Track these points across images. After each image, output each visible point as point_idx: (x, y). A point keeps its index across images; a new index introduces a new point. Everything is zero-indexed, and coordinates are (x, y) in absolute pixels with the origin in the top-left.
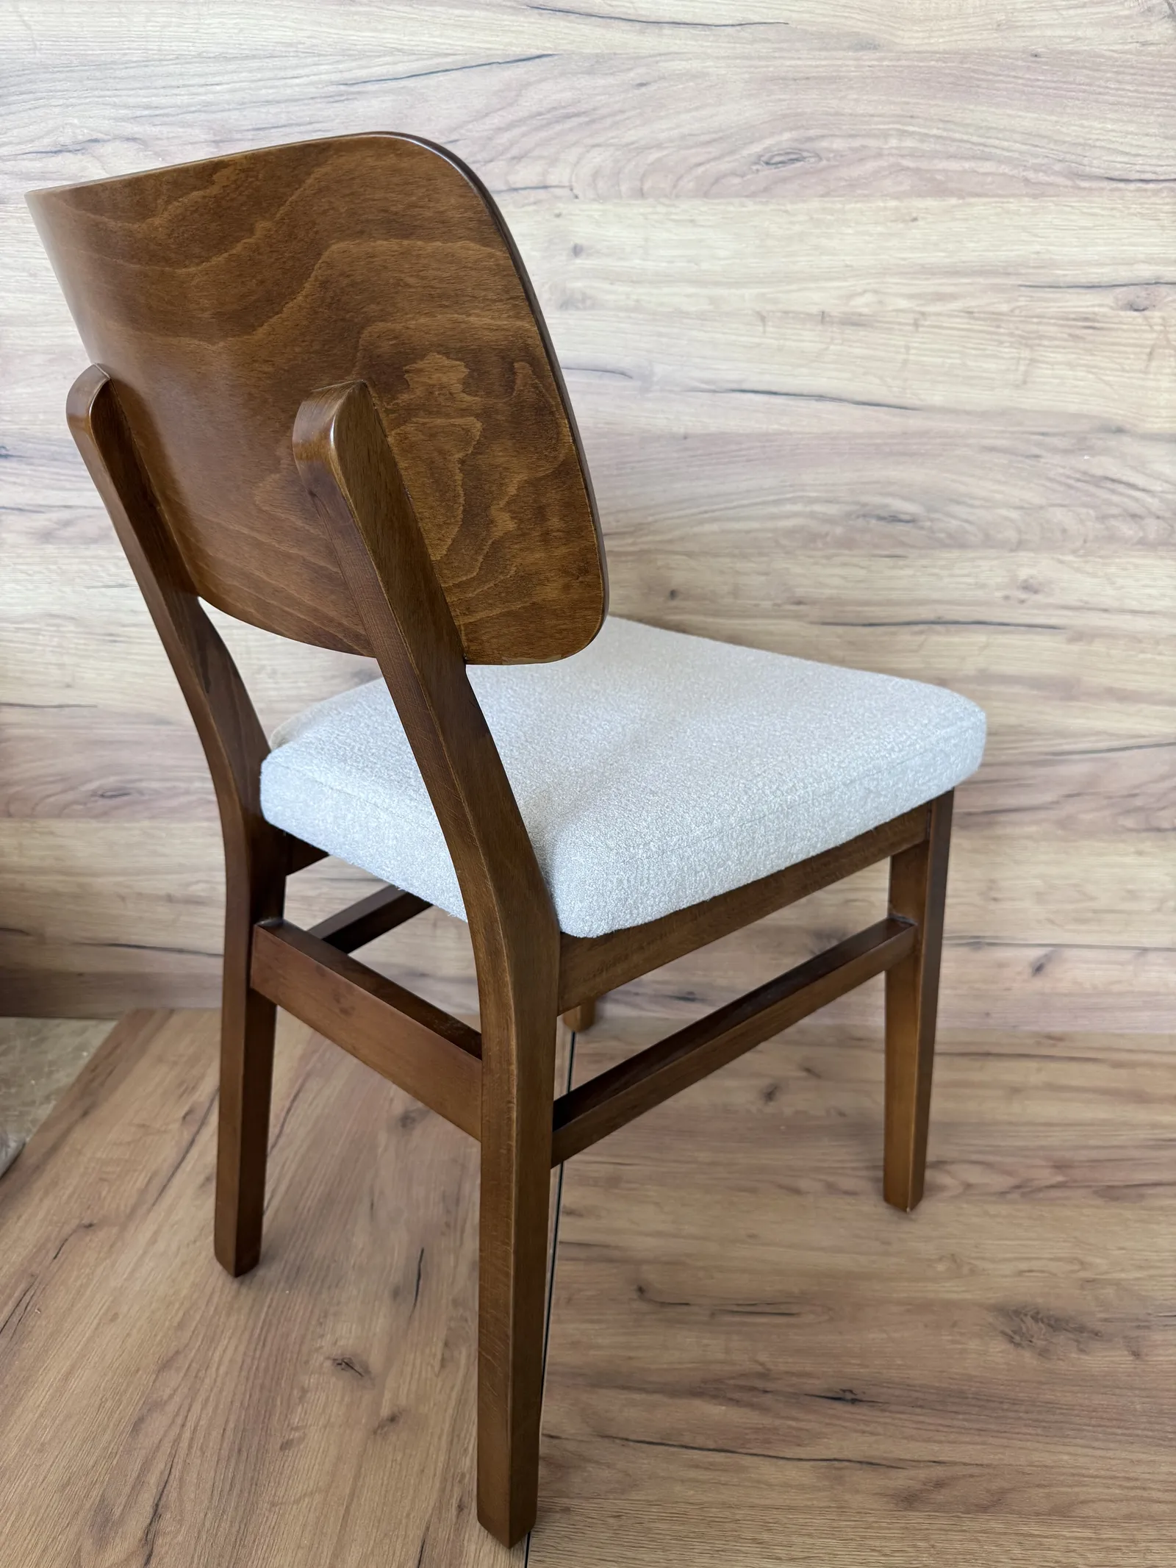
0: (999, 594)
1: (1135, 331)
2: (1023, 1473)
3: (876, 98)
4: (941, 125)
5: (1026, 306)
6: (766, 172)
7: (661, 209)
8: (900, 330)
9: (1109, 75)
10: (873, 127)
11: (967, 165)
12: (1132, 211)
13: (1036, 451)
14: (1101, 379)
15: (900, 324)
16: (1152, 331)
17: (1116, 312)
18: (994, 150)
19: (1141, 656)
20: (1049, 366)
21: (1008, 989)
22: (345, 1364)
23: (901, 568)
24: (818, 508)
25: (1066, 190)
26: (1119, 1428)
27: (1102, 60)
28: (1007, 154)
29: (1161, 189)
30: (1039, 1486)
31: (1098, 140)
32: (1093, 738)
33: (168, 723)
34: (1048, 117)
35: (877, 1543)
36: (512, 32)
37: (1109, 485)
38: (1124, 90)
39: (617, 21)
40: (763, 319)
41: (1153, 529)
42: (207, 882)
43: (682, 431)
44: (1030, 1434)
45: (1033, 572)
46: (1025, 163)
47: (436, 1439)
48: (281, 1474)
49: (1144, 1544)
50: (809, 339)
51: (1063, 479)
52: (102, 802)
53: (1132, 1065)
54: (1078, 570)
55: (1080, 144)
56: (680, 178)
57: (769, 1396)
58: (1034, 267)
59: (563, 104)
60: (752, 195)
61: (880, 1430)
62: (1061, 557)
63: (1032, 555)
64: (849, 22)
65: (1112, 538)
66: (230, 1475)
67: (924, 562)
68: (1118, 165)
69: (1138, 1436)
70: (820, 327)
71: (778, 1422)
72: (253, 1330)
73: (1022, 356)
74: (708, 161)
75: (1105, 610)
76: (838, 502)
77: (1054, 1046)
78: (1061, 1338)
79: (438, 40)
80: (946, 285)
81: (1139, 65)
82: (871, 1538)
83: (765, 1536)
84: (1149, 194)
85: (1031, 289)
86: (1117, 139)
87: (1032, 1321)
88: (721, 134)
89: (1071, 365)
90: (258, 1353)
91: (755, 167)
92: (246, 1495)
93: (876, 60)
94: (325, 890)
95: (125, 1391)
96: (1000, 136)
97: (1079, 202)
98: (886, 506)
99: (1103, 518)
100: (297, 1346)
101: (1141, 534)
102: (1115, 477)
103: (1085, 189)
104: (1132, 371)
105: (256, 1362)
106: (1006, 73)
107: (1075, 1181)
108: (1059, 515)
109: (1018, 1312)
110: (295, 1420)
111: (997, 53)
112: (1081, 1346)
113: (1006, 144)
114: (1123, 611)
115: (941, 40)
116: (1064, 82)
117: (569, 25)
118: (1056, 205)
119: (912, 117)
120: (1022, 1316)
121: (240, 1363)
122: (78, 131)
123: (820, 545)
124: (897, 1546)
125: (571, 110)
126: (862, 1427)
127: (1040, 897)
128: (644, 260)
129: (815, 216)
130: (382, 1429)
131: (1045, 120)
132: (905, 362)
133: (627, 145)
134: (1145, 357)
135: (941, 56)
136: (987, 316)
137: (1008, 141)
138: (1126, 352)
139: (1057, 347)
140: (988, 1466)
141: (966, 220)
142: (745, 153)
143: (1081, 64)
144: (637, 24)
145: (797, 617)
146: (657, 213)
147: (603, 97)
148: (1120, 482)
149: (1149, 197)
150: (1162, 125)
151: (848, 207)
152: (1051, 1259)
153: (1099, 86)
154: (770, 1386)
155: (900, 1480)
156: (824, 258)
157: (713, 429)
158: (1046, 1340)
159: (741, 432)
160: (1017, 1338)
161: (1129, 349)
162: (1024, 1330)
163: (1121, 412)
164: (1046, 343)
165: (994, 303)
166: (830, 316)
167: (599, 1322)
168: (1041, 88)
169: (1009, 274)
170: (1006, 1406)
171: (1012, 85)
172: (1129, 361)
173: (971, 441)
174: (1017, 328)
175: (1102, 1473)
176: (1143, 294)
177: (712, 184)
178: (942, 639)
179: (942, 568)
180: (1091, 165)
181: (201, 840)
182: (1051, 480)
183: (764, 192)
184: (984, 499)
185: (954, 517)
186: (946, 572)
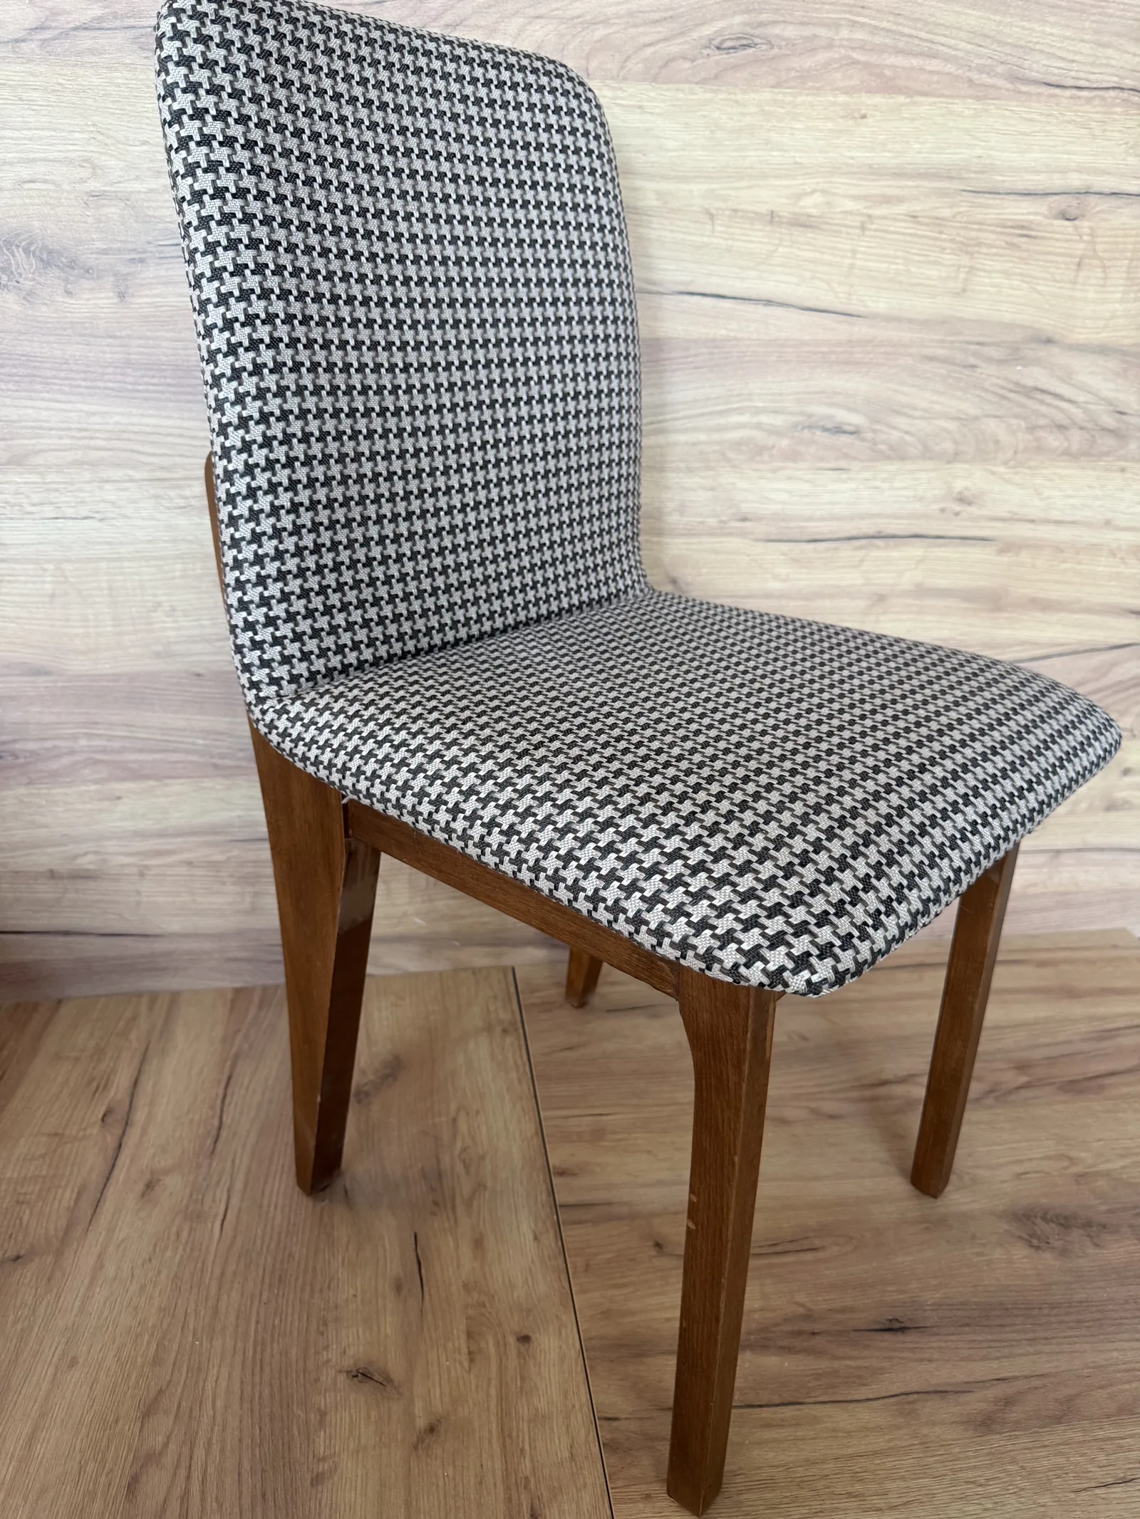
0: (936, 507)
1: (1067, 241)
2: (1082, 1377)
4: (891, 19)
5: (968, 211)
6: (718, 57)
8: (848, 233)
10: (825, 15)
11: (915, 62)
12: (1066, 118)
13: (972, 360)
14: (1033, 288)
15: (847, 226)
16: (1081, 240)
17: (1047, 221)
18: (940, 48)
19: (1064, 566)
20: (987, 274)
22: (362, 1375)
23: (844, 481)
24: (765, 419)
25: (1007, 93)
28: (953, 52)
29: (1093, 98)
30: (1101, 1387)
31: (1037, 43)
33: (47, 673)
34: (991, 16)
35: (970, 1474)
37: (1039, 396)
40: (712, 217)
41: (1076, 439)
42: (96, 853)
45: (967, 483)
46: (968, 63)
47: (486, 1445)
50: (758, 240)
51: (996, 389)
53: (1054, 963)
54: (1008, 481)
55: (1021, 46)
56: (628, 58)
57: (818, 1338)
58: (976, 172)
60: (703, 82)
61: (936, 1355)
62: (992, 468)
63: (966, 466)
65: (1040, 449)
67: (866, 475)
68: (1054, 70)
70: (769, 228)
71: (836, 1364)
73: (962, 263)
74: (658, 42)
75: (1032, 521)
76: (784, 413)
78: (1076, 1235)
80: (893, 187)
82: (961, 1470)
83: (858, 1487)
84: (1083, 101)
85: (973, 194)
86: (1054, 43)
87: (1044, 1223)
88: (670, 13)
89: (1007, 274)
90: (257, 1377)
91: (705, 52)
94: (235, 852)
95: (108, 1449)
97: (1018, 106)
98: (830, 417)
99: (1032, 429)
100: (301, 1363)
101: (1066, 445)
102: (1045, 387)
103: (1024, 93)
104: (1063, 281)
105: (257, 1389)
107: (1039, 1080)
108: (992, 426)
109: (1027, 1216)
110: (321, 1450)
112: (1095, 1241)
113: (952, 42)
114: (1047, 521)
118: (998, 108)
120: (1032, 1218)
123: (766, 458)
124: (988, 1474)
126: (919, 1355)
129: (766, 108)
130: (423, 1443)
131: (989, 19)
132: (852, 267)
133: (573, 18)
134: (1074, 267)
136: (930, 221)
137: (953, 38)
138: (1057, 262)
139: (996, 255)
140: (1047, 1375)
141: (913, 119)
142: (695, 35)
145: (743, 534)
148: (1049, 394)
149: (1082, 105)
150: (1096, 32)
151: (800, 99)
152: (1043, 1159)
154: (817, 1327)
155: (975, 1403)
156: (774, 153)
157: (661, 334)
158: (1061, 1239)
161: (1060, 259)
162: (1039, 1232)
163: (1051, 322)
164: (984, 250)
165: (937, 208)
166: (779, 216)
167: (624, 1285)
169: (952, 178)
170: (1046, 1311)
172: (1060, 272)
173: (913, 350)
174: (959, 235)
176: (1074, 203)
177: (661, 68)
178: (882, 554)
179: (884, 480)
180: (1031, 70)
181: (88, 806)
182: (986, 390)
183: (714, 79)
184: (924, 410)
185: (894, 428)
186: (886, 485)
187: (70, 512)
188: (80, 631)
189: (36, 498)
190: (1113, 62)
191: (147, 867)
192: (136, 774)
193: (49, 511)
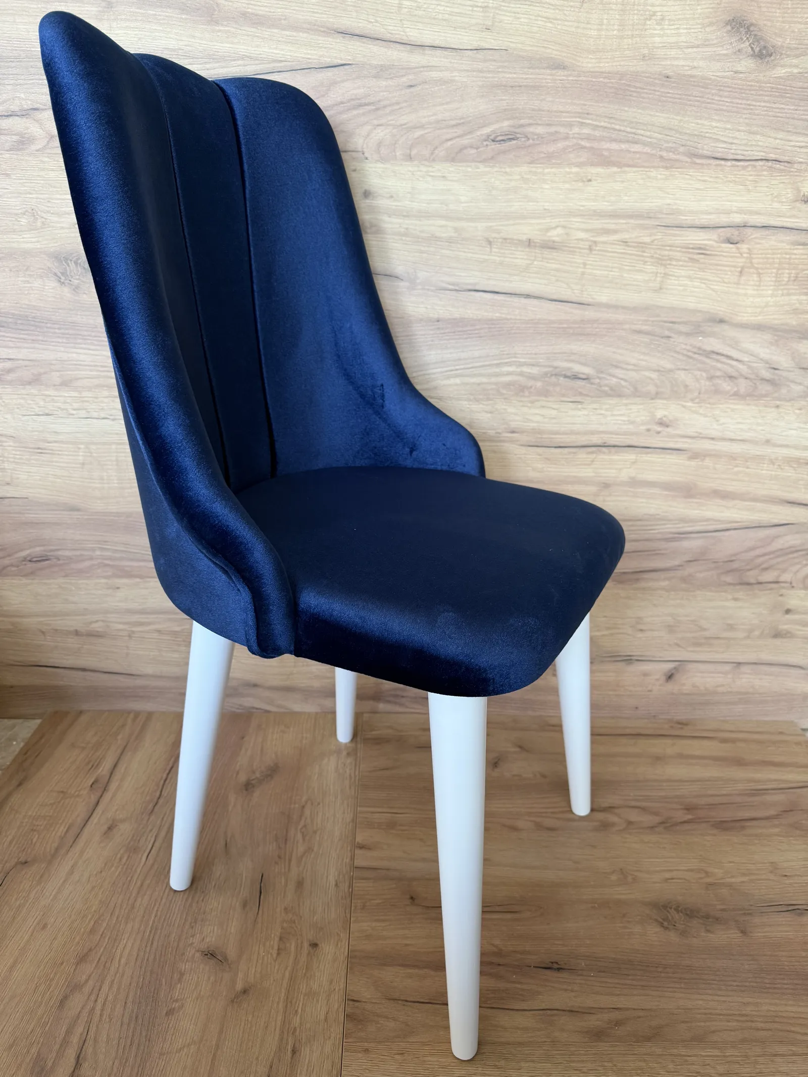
0: (643, 428)
1: (732, 257)
2: (673, 1014)
3: (564, 101)
4: (606, 120)
5: (662, 238)
6: (493, 146)
7: (424, 169)
8: (580, 252)
9: (713, 91)
10: (563, 119)
11: (623, 146)
12: (729, 179)
13: (667, 333)
14: (709, 287)
15: (580, 248)
16: (744, 257)
17: (718, 244)
18: (641, 137)
19: (736, 469)
20: (676, 278)
21: (650, 691)
22: (210, 955)
23: (579, 410)
24: (525, 369)
25: (687, 164)
26: (735, 981)
27: (710, 82)
28: (650, 140)
29: (747, 166)
30: (683, 1022)
31: (707, 132)
32: (705, 523)
33: (78, 510)
34: (675, 117)
35: (579, 1065)
36: (325, 48)
37: (715, 356)
38: (723, 101)
39: (394, 44)
40: (490, 243)
41: (743, 386)
42: (103, 621)
43: (436, 316)
44: (676, 988)
45: (666, 413)
46: (660, 146)
47: (275, 1005)
48: (167, 1032)
49: (754, 1058)
50: (520, 257)
51: (685, 352)
52: (30, 565)
53: (733, 741)
54: (696, 412)
55: (696, 135)
56: (437, 148)
57: (501, 967)
58: (667, 214)
59: (358, 97)
60: (484, 161)
61: (577, 988)
62: (684, 404)
63: (665, 402)
64: (548, 51)
65: (717, 391)
66: (130, 1034)
67: (595, 406)
68: (720, 149)
69: (746, 986)
70: (527, 250)
71: (509, 985)
72: (144, 932)
73: (659, 271)
74: (455, 138)
75: (713, 439)
76: (538, 366)
77: (682, 728)
78: (695, 922)
79: (275, 51)
80: (610, 224)
81: (733, 86)
82: (574, 1061)
84: (740, 168)
85: (663, 228)
86: (719, 133)
87: (675, 912)
88: (462, 121)
89: (690, 278)
90: (148, 949)
91: (485, 143)
92: (142, 1048)
93: (564, 76)
95: (53, 979)
96: (645, 128)
97: (693, 172)
98: (569, 369)
99: (711, 378)
100: (176, 944)
101: (736, 389)
102: (721, 351)
103: (699, 164)
104: (729, 283)
105: (147, 955)
106: (648, 87)
107: (700, 818)
108: (682, 376)
109: (665, 907)
110: (176, 995)
111: (643, 75)
112: (708, 928)
113: (649, 133)
114: (724, 439)
115: (607, 65)
116: (685, 95)
117: (362, 45)
118: (681, 174)
119: (588, 114)
120: (668, 909)
121: (136, 955)
122: (23, 102)
123: (527, 393)
124: (590, 1066)
125: (363, 101)
126: (565, 987)
127: (671, 629)
128: (412, 202)
129: (525, 176)
130: (237, 999)
131: (673, 119)
132: (583, 274)
133: (401, 125)
134: (737, 274)
135: (607, 75)
136: (636, 244)
137: (650, 131)
138: (725, 271)
139: (682, 266)
140: (650, 1010)
141: (623, 182)
142: (479, 133)
143: (695, 84)
144: (409, 46)
145: (512, 441)
146: (420, 171)
147: (385, 93)
148: (723, 355)
149: (740, 171)
150: (747, 124)
151: (546, 171)
152: (687, 871)
153: (708, 98)
154: (503, 961)
155: (594, 1021)
156: (531, 204)
157: (457, 316)
158: (684, 924)
159: (475, 318)
160: (666, 924)
161: (727, 269)
162: (670, 918)
163: (722, 309)
164: (674, 263)
165: (641, 237)
166: (534, 242)
167: (383, 921)
168: (671, 98)
169: (650, 218)
170: (660, 970)
171: (650, 96)
172: (727, 277)
173: (627, 326)
174: (656, 253)
175: (725, 1012)
176: (736, 233)
177: (457, 153)
178: (606, 457)
179: (607, 410)
180: (703, 149)
181: (100, 592)
182: (678, 353)
183: (491, 160)
184: (634, 365)
185: (614, 376)
186: (609, 413)
187: (95, 415)
188: (98, 485)
189: (76, 405)
190: (760, 143)
191: (133, 632)
192: (129, 575)
193: (83, 414)
